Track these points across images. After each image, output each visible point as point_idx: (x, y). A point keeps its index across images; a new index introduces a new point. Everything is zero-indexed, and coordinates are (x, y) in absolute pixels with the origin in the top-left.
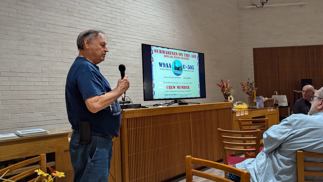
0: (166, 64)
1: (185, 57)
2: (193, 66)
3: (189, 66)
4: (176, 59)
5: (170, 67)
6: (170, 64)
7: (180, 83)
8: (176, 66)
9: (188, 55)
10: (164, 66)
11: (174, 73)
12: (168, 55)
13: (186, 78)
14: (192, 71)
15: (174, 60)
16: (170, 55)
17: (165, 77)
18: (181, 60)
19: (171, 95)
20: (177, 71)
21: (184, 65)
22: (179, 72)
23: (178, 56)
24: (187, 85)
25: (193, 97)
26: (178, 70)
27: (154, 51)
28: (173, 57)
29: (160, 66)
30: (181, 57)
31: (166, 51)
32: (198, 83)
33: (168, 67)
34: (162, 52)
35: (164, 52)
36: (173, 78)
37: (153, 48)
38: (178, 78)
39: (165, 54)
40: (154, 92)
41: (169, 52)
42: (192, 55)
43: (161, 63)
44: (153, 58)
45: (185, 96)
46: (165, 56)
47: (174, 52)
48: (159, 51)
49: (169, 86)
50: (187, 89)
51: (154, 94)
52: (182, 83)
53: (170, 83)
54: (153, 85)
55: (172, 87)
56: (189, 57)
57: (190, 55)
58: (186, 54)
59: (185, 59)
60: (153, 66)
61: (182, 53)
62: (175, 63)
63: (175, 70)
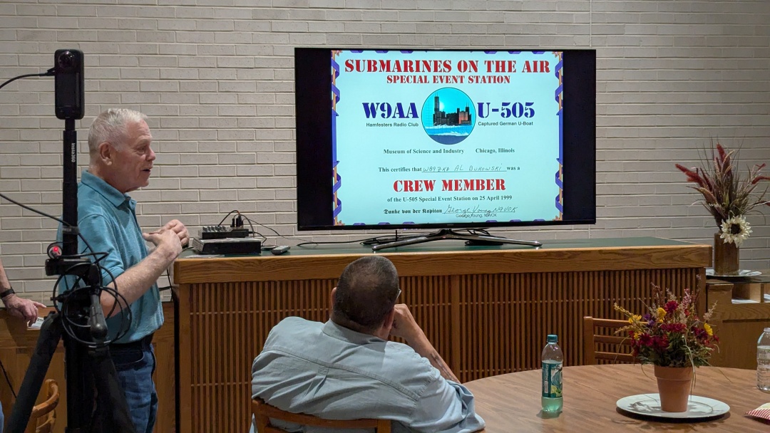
0: (394, 107)
1: (487, 74)
2: (528, 104)
3: (510, 107)
4: (444, 85)
5: (411, 116)
6: (413, 106)
7: (458, 170)
8: (441, 109)
9: (500, 66)
10: (386, 113)
11: (433, 137)
12: (409, 73)
13: (490, 151)
14: (524, 123)
15: (431, 88)
16: (414, 73)
17: (387, 151)
18: (466, 87)
20: (445, 126)
21: (481, 105)
22: (454, 130)
23: (455, 71)
24: (494, 176)
25: (523, 220)
26: (450, 124)
27: (342, 67)
28: (430, 79)
29: (368, 116)
30: (466, 74)
31: (397, 62)
32: (557, 166)
33: (402, 115)
34: (378, 65)
35: (386, 66)
36: (424, 152)
37: (340, 59)
38: (447, 151)
39: (393, 71)
40: (339, 203)
41: (411, 63)
42: (527, 63)
43: (373, 105)
44: (337, 92)
45: (483, 214)
46: (391, 80)
47: (436, 62)
48: (366, 63)
49: (403, 183)
50: (493, 189)
51: (339, 210)
52: (470, 171)
53: (411, 170)
54: (334, 179)
55: (420, 183)
56: (510, 70)
57: (515, 62)
58: (495, 63)
59: (490, 82)
60: (337, 115)
61: (477, 61)
62: (437, 99)
63: (436, 125)
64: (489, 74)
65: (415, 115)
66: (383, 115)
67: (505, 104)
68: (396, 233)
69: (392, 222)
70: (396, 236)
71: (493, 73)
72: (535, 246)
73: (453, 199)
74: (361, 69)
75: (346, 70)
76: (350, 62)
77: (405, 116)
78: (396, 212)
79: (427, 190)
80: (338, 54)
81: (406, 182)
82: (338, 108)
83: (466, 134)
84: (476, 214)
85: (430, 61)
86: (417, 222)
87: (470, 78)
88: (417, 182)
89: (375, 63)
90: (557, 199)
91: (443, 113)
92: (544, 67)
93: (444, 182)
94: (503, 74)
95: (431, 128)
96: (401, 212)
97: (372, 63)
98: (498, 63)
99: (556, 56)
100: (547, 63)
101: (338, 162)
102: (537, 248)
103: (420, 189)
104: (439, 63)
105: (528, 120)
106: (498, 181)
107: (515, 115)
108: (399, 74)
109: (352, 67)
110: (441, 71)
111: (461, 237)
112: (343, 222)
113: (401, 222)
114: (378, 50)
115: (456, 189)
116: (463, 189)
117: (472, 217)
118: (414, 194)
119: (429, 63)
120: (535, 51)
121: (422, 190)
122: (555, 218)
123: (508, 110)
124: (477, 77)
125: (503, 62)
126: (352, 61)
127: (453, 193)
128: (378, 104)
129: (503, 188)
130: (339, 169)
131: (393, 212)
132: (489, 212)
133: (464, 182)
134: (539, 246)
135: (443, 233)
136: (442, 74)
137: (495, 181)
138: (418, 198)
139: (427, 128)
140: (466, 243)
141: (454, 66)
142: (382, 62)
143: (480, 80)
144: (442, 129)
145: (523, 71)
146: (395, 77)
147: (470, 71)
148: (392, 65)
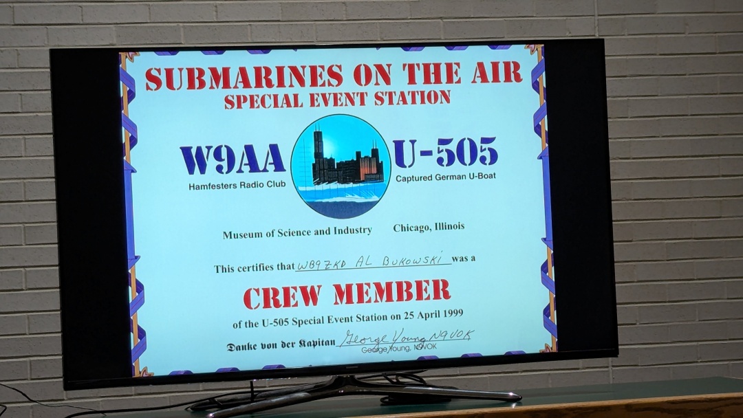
0: (239, 153)
1: (408, 88)
2: (485, 141)
4: (331, 109)
5: (271, 168)
6: (274, 149)
7: (361, 264)
9: (432, 73)
10: (225, 164)
11: (314, 206)
12: (264, 90)
13: (420, 229)
14: (480, 176)
15: (305, 116)
16: (275, 90)
17: (229, 235)
18: (370, 112)
19: (284, 345)
20: (334, 186)
21: (399, 145)
22: (351, 191)
23: (349, 85)
24: (428, 274)
25: (485, 352)
26: (344, 181)
28: (304, 99)
29: (191, 171)
30: (371, 89)
31: (243, 71)
32: (543, 253)
33: (254, 167)
34: (207, 77)
35: (222, 78)
36: (299, 233)
37: (135, 67)
38: (341, 232)
39: (236, 87)
40: (142, 334)
41: (268, 71)
42: (481, 65)
43: (199, 149)
44: (133, 127)
45: (412, 346)
46: (231, 103)
47: (313, 69)
48: (185, 73)
49: (261, 292)
50: (428, 298)
51: (142, 347)
52: (385, 266)
53: (275, 267)
54: (131, 291)
55: (292, 291)
56: (450, 80)
57: (458, 64)
58: (422, 67)
59: (414, 102)
60: (133, 171)
61: (389, 66)
62: (318, 136)
63: (318, 183)
64: (413, 88)
65: (279, 167)
66: (219, 169)
67: (443, 142)
68: (252, 387)
69: (242, 367)
70: (252, 392)
71: (420, 85)
72: (510, 401)
73: (355, 319)
74: (176, 84)
75: (148, 88)
76: (154, 73)
77: (261, 167)
78: (249, 347)
79: (307, 304)
80: (131, 59)
81: (266, 291)
82: (134, 157)
83: (375, 198)
84: (399, 346)
85: (303, 67)
86: (289, 364)
87: (377, 97)
88: (286, 290)
89: (201, 72)
90: (547, 312)
91: (331, 161)
92: (512, 72)
93: (338, 287)
94: (437, 88)
95: (309, 189)
96: (259, 346)
97: (196, 74)
98: (427, 67)
99: (532, 51)
100: (517, 66)
101: (137, 258)
102: (514, 405)
103: (292, 302)
104: (319, 70)
105: (487, 169)
106: (436, 283)
107: (462, 161)
108: (247, 92)
109: (157, 82)
110: (323, 85)
111: (371, 389)
112: (149, 371)
113: (258, 366)
114: (205, 50)
115: (361, 300)
116: (373, 300)
117: (392, 353)
118: (282, 312)
119: (301, 70)
120: (494, 44)
121: (296, 305)
122: (543, 348)
123: (449, 152)
124: (390, 94)
125: (437, 66)
126: (159, 71)
127: (355, 309)
128: (209, 148)
129: (447, 296)
130: (139, 272)
131: (244, 348)
132: (423, 340)
133: (373, 288)
134: (516, 400)
135: (338, 384)
136: (327, 90)
137: (431, 284)
138: (290, 321)
139: (301, 189)
140: (382, 400)
141: (347, 75)
142: (214, 71)
143: (395, 99)
144: (330, 190)
145: (474, 82)
146: (239, 97)
147: (377, 84)
148: (234, 75)
